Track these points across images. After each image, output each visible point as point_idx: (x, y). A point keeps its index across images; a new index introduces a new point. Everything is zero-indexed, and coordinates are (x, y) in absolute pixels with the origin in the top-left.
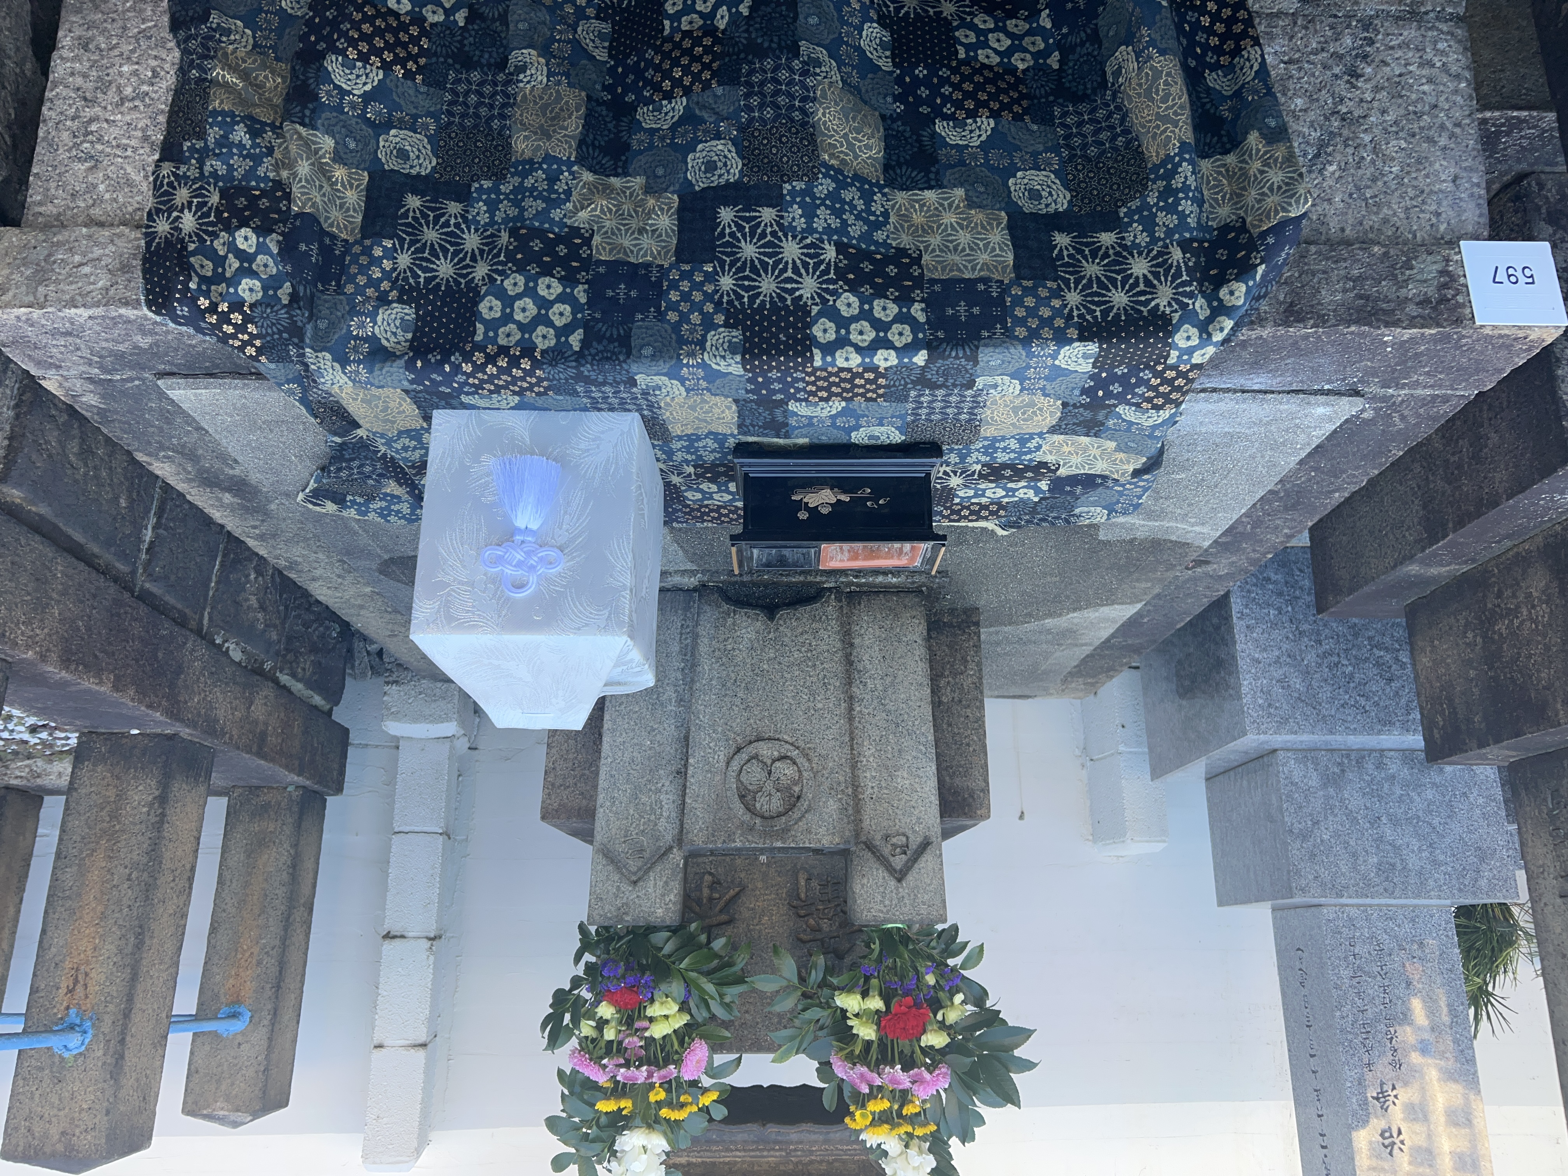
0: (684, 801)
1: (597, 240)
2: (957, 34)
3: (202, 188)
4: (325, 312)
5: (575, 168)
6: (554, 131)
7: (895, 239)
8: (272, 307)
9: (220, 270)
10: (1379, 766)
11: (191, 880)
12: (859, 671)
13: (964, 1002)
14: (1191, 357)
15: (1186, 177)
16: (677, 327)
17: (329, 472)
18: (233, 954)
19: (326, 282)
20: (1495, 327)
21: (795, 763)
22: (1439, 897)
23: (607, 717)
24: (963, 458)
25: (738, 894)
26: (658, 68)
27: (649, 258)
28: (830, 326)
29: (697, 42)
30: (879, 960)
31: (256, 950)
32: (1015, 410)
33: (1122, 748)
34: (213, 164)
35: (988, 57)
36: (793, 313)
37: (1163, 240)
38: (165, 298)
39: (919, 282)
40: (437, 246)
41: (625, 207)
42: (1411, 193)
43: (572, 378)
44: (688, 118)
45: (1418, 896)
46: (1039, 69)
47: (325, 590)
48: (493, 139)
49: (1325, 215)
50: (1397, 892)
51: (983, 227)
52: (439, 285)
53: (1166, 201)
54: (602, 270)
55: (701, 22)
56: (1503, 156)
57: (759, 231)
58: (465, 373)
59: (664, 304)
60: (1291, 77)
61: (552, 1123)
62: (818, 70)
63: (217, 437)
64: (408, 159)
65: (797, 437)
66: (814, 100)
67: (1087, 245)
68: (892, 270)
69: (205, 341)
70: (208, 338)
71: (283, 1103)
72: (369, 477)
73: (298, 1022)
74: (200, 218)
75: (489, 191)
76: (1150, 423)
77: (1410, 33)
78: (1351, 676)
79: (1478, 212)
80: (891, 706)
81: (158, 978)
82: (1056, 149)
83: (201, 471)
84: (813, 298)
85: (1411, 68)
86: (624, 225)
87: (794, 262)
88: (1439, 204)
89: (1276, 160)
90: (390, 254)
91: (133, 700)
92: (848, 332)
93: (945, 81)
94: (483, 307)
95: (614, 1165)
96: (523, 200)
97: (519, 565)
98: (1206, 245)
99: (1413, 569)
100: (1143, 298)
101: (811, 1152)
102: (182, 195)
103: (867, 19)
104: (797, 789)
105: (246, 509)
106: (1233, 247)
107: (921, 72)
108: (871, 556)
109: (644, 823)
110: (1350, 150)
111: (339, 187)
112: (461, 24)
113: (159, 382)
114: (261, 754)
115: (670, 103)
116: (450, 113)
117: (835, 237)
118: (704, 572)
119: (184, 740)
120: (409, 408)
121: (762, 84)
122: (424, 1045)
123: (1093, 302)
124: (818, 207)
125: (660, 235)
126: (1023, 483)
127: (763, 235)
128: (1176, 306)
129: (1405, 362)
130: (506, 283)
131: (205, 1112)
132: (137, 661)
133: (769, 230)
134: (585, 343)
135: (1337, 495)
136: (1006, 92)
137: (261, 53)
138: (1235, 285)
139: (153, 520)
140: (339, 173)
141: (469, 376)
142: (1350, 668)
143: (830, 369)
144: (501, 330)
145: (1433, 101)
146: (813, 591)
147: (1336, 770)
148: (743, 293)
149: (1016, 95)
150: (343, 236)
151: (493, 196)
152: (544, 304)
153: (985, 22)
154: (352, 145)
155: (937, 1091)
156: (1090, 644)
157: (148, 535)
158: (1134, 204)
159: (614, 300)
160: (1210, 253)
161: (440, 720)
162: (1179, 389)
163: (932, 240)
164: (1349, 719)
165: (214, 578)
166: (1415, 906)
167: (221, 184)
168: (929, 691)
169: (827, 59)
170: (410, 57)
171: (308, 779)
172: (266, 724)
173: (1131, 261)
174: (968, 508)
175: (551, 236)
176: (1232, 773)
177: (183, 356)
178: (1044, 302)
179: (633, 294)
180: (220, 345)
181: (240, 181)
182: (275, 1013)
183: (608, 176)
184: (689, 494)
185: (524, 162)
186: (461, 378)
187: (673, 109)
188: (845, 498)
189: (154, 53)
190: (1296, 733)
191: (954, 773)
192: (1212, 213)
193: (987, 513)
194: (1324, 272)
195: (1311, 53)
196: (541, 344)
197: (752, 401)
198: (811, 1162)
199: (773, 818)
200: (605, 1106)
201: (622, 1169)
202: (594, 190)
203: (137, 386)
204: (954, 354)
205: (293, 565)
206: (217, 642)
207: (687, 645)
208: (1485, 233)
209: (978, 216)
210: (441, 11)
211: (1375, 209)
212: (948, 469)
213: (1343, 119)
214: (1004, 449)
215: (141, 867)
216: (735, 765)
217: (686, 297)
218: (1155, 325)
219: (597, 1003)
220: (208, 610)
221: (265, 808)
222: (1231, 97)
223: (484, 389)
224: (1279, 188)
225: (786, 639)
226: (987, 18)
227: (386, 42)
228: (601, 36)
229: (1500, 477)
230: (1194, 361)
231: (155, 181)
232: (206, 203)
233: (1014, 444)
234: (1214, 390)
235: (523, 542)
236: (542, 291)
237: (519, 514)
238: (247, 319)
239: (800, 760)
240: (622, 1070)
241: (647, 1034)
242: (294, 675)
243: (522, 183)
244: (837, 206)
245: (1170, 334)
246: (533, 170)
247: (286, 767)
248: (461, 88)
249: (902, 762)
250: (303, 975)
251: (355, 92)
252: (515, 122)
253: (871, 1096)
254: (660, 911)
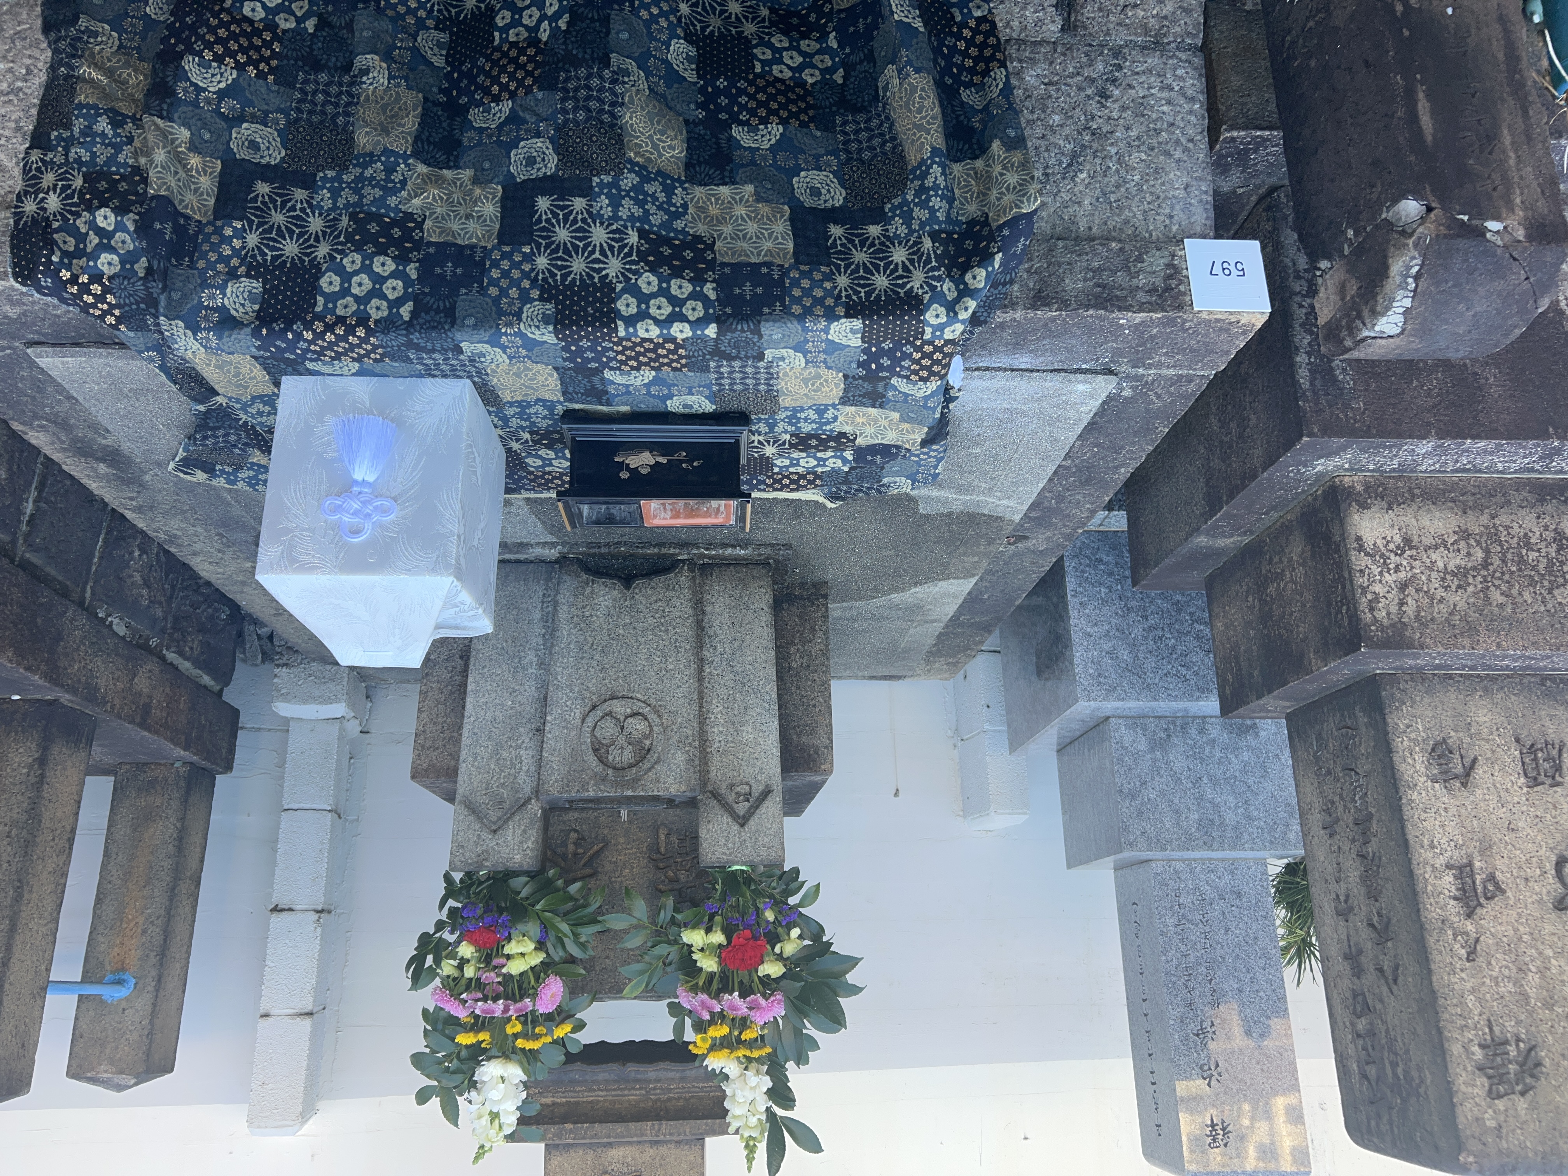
0: (541, 756)
1: (428, 224)
2: (755, 51)
3: (66, 172)
4: (179, 285)
5: (411, 161)
6: (393, 128)
7: (692, 228)
8: (129, 280)
9: (82, 246)
10: (1202, 731)
11: (71, 841)
12: (710, 636)
13: (801, 937)
14: (943, 333)
15: (936, 178)
16: (496, 301)
17: (195, 439)
18: (118, 923)
19: (180, 258)
20: (1210, 313)
21: (646, 719)
22: (1252, 849)
23: (470, 679)
24: (772, 427)
25: (601, 849)
26: (488, 74)
27: (474, 240)
28: (633, 301)
29: (522, 51)
30: (723, 899)
31: (141, 920)
32: (805, 381)
33: (987, 727)
34: (77, 151)
35: (781, 72)
36: (600, 290)
37: (918, 231)
38: (31, 270)
39: (712, 265)
40: (283, 228)
41: (455, 196)
42: (1149, 198)
43: (403, 345)
44: (513, 119)
45: (1233, 848)
46: (825, 83)
47: (207, 566)
48: (338, 134)
49: (1075, 216)
50: (1215, 846)
51: (768, 219)
52: (285, 262)
53: (920, 198)
54: (432, 250)
55: (526, 35)
56: (1255, 171)
57: (571, 218)
58: (306, 340)
59: (486, 280)
60: (1050, 97)
61: (417, 1060)
62: (626, 79)
63: (86, 405)
64: (259, 149)
65: (618, 405)
66: (622, 105)
67: (857, 235)
68: (688, 254)
69: (69, 312)
70: (71, 308)
71: (168, 1067)
72: (235, 446)
73: (184, 991)
74: (64, 199)
75: (333, 180)
76: (921, 394)
77: (1153, 60)
78: (1174, 648)
79: (1205, 215)
80: (738, 668)
81: (37, 931)
82: (835, 153)
83: (75, 440)
84: (617, 277)
85: (1153, 91)
86: (453, 211)
87: (601, 244)
88: (1172, 208)
89: (1013, 165)
90: (240, 234)
91: (11, 661)
92: (648, 307)
93: (742, 92)
94: (323, 282)
95: (473, 1093)
96: (362, 188)
97: (356, 513)
98: (956, 236)
99: (1202, 540)
100: (900, 282)
101: (670, 1090)
102: (49, 178)
103: (673, 35)
104: (647, 742)
105: (119, 478)
106: (977, 238)
107: (721, 83)
108: (692, 514)
109: (505, 777)
110: (1098, 161)
111: (194, 173)
112: (311, 31)
113: (28, 351)
114: (144, 725)
115: (498, 105)
116: (299, 110)
117: (638, 224)
118: (563, 544)
119: (65, 706)
120: (259, 373)
121: (576, 90)
122: (310, 1014)
123: (859, 285)
124: (623, 198)
125: (485, 220)
126: (829, 453)
127: (575, 221)
128: (926, 288)
129: (1143, 344)
130: (345, 261)
131: (89, 1075)
132: (16, 626)
133: (580, 217)
134: (414, 314)
135: (1123, 470)
136: (794, 102)
137: (125, 54)
138: (977, 271)
139: (34, 494)
140: (194, 161)
141: (310, 342)
142: (1173, 641)
143: (633, 339)
144: (339, 303)
145: (1171, 119)
146: (668, 563)
147: (1163, 735)
148: (556, 271)
149: (803, 105)
150: (197, 217)
151: (336, 184)
152: (378, 280)
153: (781, 41)
154: (207, 136)
155: (775, 1018)
156: (939, 621)
157: (29, 508)
158: (897, 201)
159: (442, 276)
160: (958, 244)
161: (329, 701)
162: (938, 362)
163: (725, 229)
164: (1171, 687)
165: (97, 554)
166: (1235, 860)
167: (84, 169)
168: (774, 653)
169: (635, 69)
170: (263, 59)
171: (194, 754)
172: (150, 697)
173: (892, 249)
174: (788, 477)
175: (387, 220)
176: (1076, 743)
177: (50, 325)
178: (819, 284)
179: (459, 271)
180: (83, 315)
181: (102, 167)
182: (159, 979)
183: (441, 168)
184: (529, 461)
185: (365, 155)
186: (303, 345)
187: (500, 110)
188: (663, 460)
189: (28, 53)
190: (1123, 700)
191: (801, 732)
192: (961, 209)
193: (805, 482)
194: (1069, 264)
195: (1068, 76)
196: (375, 315)
197: (570, 369)
198: (669, 1099)
199: (624, 769)
200: (465, 1039)
201: (481, 1099)
202: (427, 180)
203: (9, 355)
204: (739, 327)
205: (172, 539)
206: (100, 615)
207: (548, 613)
208: (1211, 234)
209: (764, 209)
210: (293, 18)
211: (1117, 211)
212: (761, 438)
213: (1094, 134)
214: (806, 419)
215: (20, 825)
216: (590, 721)
217: (506, 274)
218: (909, 305)
219: (458, 943)
220: (90, 584)
221: (152, 783)
222: (981, 111)
223: (325, 355)
224: (1015, 188)
225: (641, 606)
226: (783, 38)
227: (240, 45)
228: (439, 45)
229: (1257, 453)
230: (946, 337)
231: (25, 166)
232: (70, 186)
233: (813, 415)
234: (987, 369)
235: (360, 493)
236: (377, 268)
237: (357, 469)
238: (106, 290)
239: (652, 717)
240: (480, 1004)
241: (504, 970)
242: (181, 653)
243: (362, 174)
244: (641, 197)
245: (922, 312)
246: (372, 162)
247: (172, 740)
248: (310, 88)
249: (747, 718)
250: (190, 946)
251: (210, 89)
252: (358, 119)
253: (712, 1022)
254: (518, 857)
